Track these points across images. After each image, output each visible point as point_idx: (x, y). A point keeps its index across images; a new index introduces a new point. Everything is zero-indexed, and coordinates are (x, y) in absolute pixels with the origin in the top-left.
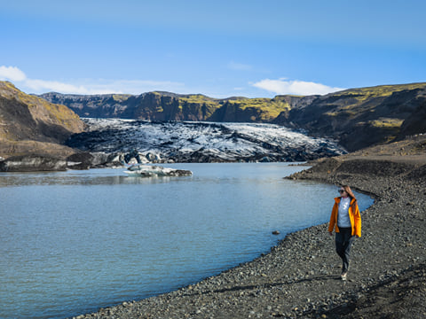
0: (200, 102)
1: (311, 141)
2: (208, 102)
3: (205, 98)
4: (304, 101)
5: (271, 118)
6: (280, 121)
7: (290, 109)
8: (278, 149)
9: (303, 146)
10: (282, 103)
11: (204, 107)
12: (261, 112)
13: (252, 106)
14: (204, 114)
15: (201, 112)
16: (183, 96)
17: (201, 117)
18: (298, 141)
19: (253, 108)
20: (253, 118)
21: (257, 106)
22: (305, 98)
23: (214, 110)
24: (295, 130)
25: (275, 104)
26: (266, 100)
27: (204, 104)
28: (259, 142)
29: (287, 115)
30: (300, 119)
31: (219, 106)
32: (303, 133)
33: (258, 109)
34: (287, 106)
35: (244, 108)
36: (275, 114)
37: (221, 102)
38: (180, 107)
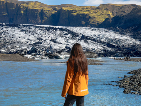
0: (39, 8)
1: (138, 42)
2: (46, 9)
3: (42, 5)
4: (122, 9)
5: (98, 23)
6: (106, 25)
7: (112, 16)
8: (118, 48)
9: (134, 46)
10: (105, 11)
11: (42, 13)
12: (90, 17)
13: (82, 13)
14: (42, 18)
15: (39, 17)
16: (23, 3)
17: (40, 21)
18: (129, 42)
20: (83, 23)
21: (86, 13)
23: (50, 15)
24: (122, 33)
25: (100, 12)
26: (92, 8)
27: (42, 10)
28: (104, 43)
29: (111, 21)
30: (122, 24)
31: (54, 12)
32: (130, 36)
33: (87, 15)
34: (110, 13)
35: (75, 14)
36: (101, 19)
38: (22, 12)
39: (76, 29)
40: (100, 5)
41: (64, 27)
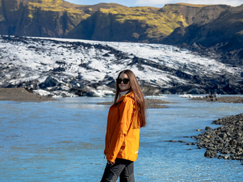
0: (59, 10)
1: (230, 70)
2: (71, 11)
4: (203, 13)
5: (161, 35)
6: (176, 40)
7: (185, 25)
8: (196, 79)
10: (174, 16)
11: (65, 18)
12: (147, 26)
13: (134, 18)
14: (65, 27)
15: (60, 26)
17: (61, 31)
18: (214, 70)
19: (136, 21)
20: (136, 35)
21: (141, 18)
22: (205, 8)
23: (79, 22)
24: (203, 54)
25: (164, 17)
26: (151, 10)
27: (65, 13)
28: (171, 70)
29: (184, 32)
30: (203, 38)
31: (86, 16)
33: (142, 22)
34: (182, 19)
35: (122, 20)
36: (167, 30)
37: (86, 9)
38: (31, 16)
39: (123, 47)
40: (166, 5)
41: (103, 43)
